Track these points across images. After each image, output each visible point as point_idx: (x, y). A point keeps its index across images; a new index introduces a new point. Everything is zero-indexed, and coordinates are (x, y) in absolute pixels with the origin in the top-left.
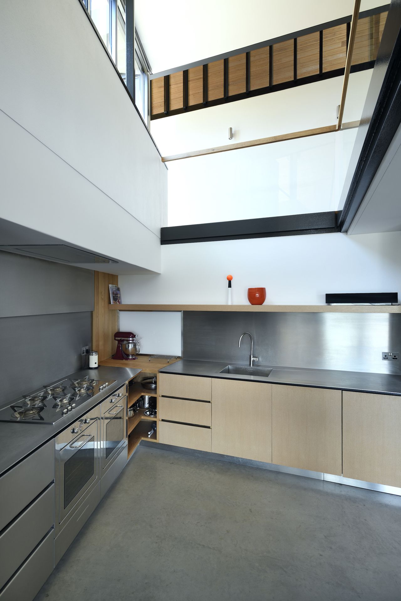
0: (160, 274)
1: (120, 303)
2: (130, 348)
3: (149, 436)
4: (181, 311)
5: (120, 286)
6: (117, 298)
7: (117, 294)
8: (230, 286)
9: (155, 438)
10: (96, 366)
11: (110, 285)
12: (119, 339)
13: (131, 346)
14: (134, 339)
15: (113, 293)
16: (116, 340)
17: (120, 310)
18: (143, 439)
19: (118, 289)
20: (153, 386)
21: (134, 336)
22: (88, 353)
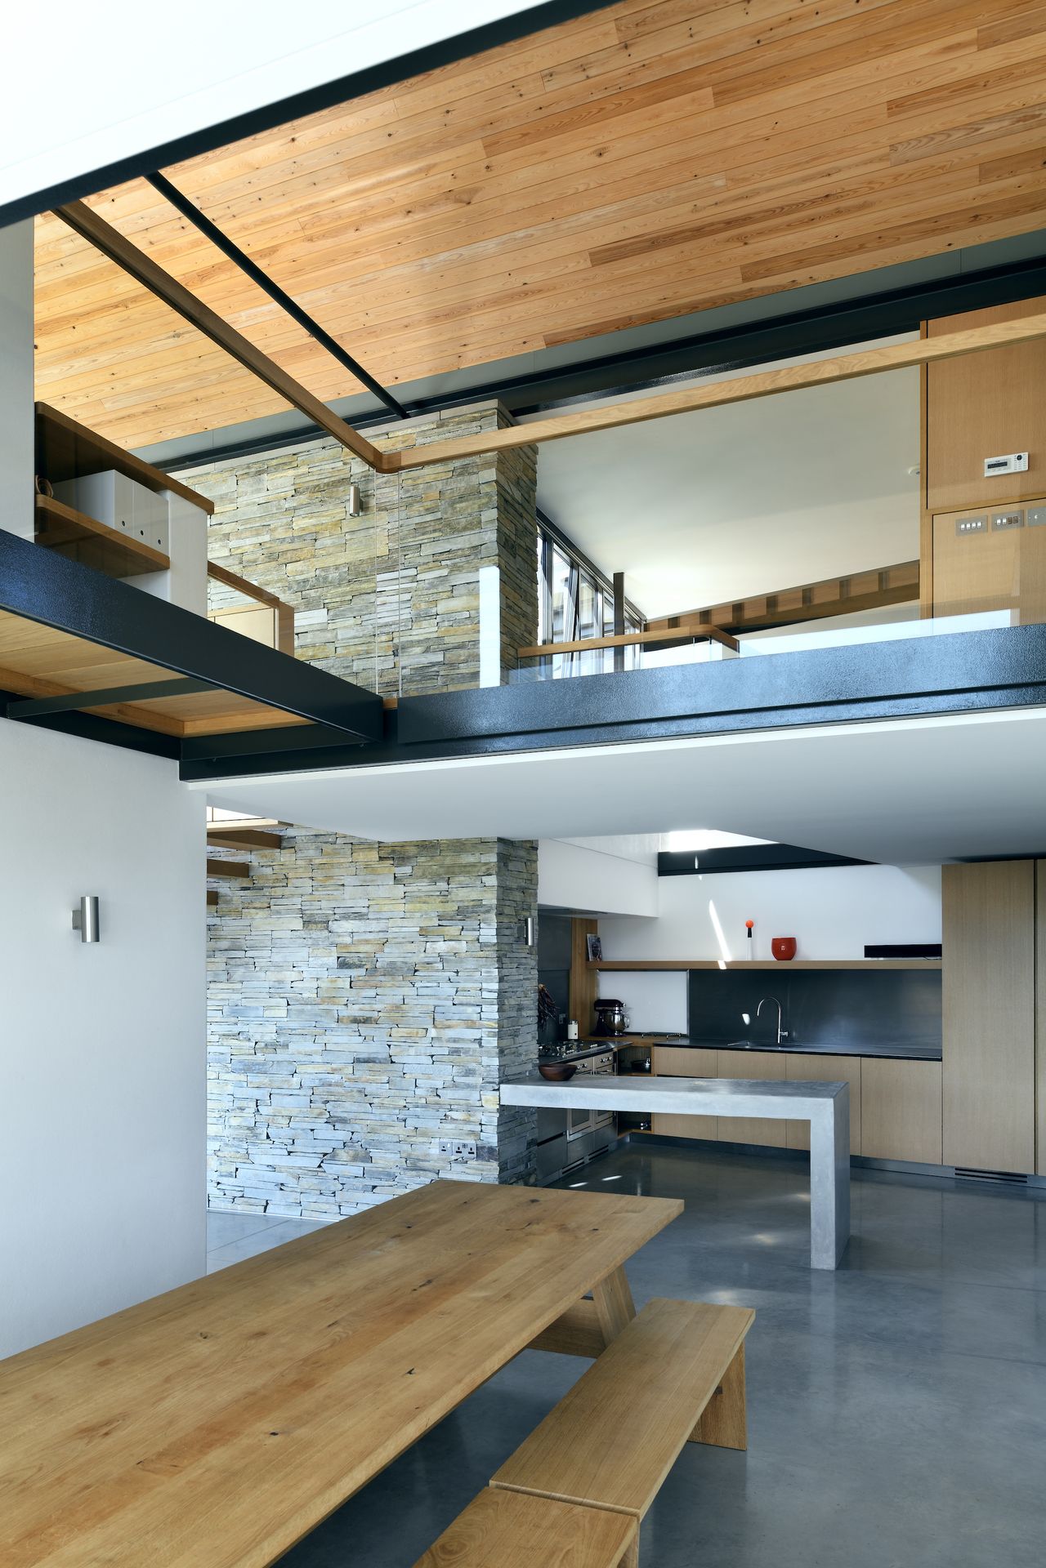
0: (657, 918)
1: (601, 959)
2: (616, 1021)
3: (642, 1128)
4: (686, 970)
5: (600, 934)
6: (597, 952)
7: (597, 947)
8: (750, 935)
9: (650, 1130)
10: (576, 1037)
11: (588, 935)
12: (601, 1008)
13: (617, 1018)
14: (621, 1008)
15: (592, 946)
16: (597, 1010)
17: (601, 970)
18: (634, 1131)
19: (598, 940)
20: (647, 1065)
21: (620, 1004)
22: (567, 1022)
